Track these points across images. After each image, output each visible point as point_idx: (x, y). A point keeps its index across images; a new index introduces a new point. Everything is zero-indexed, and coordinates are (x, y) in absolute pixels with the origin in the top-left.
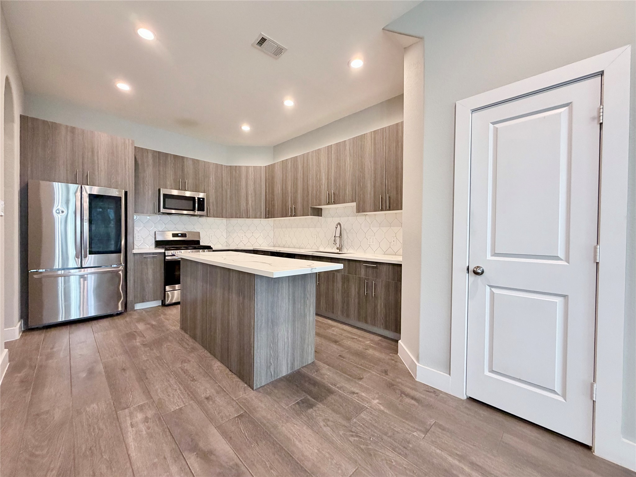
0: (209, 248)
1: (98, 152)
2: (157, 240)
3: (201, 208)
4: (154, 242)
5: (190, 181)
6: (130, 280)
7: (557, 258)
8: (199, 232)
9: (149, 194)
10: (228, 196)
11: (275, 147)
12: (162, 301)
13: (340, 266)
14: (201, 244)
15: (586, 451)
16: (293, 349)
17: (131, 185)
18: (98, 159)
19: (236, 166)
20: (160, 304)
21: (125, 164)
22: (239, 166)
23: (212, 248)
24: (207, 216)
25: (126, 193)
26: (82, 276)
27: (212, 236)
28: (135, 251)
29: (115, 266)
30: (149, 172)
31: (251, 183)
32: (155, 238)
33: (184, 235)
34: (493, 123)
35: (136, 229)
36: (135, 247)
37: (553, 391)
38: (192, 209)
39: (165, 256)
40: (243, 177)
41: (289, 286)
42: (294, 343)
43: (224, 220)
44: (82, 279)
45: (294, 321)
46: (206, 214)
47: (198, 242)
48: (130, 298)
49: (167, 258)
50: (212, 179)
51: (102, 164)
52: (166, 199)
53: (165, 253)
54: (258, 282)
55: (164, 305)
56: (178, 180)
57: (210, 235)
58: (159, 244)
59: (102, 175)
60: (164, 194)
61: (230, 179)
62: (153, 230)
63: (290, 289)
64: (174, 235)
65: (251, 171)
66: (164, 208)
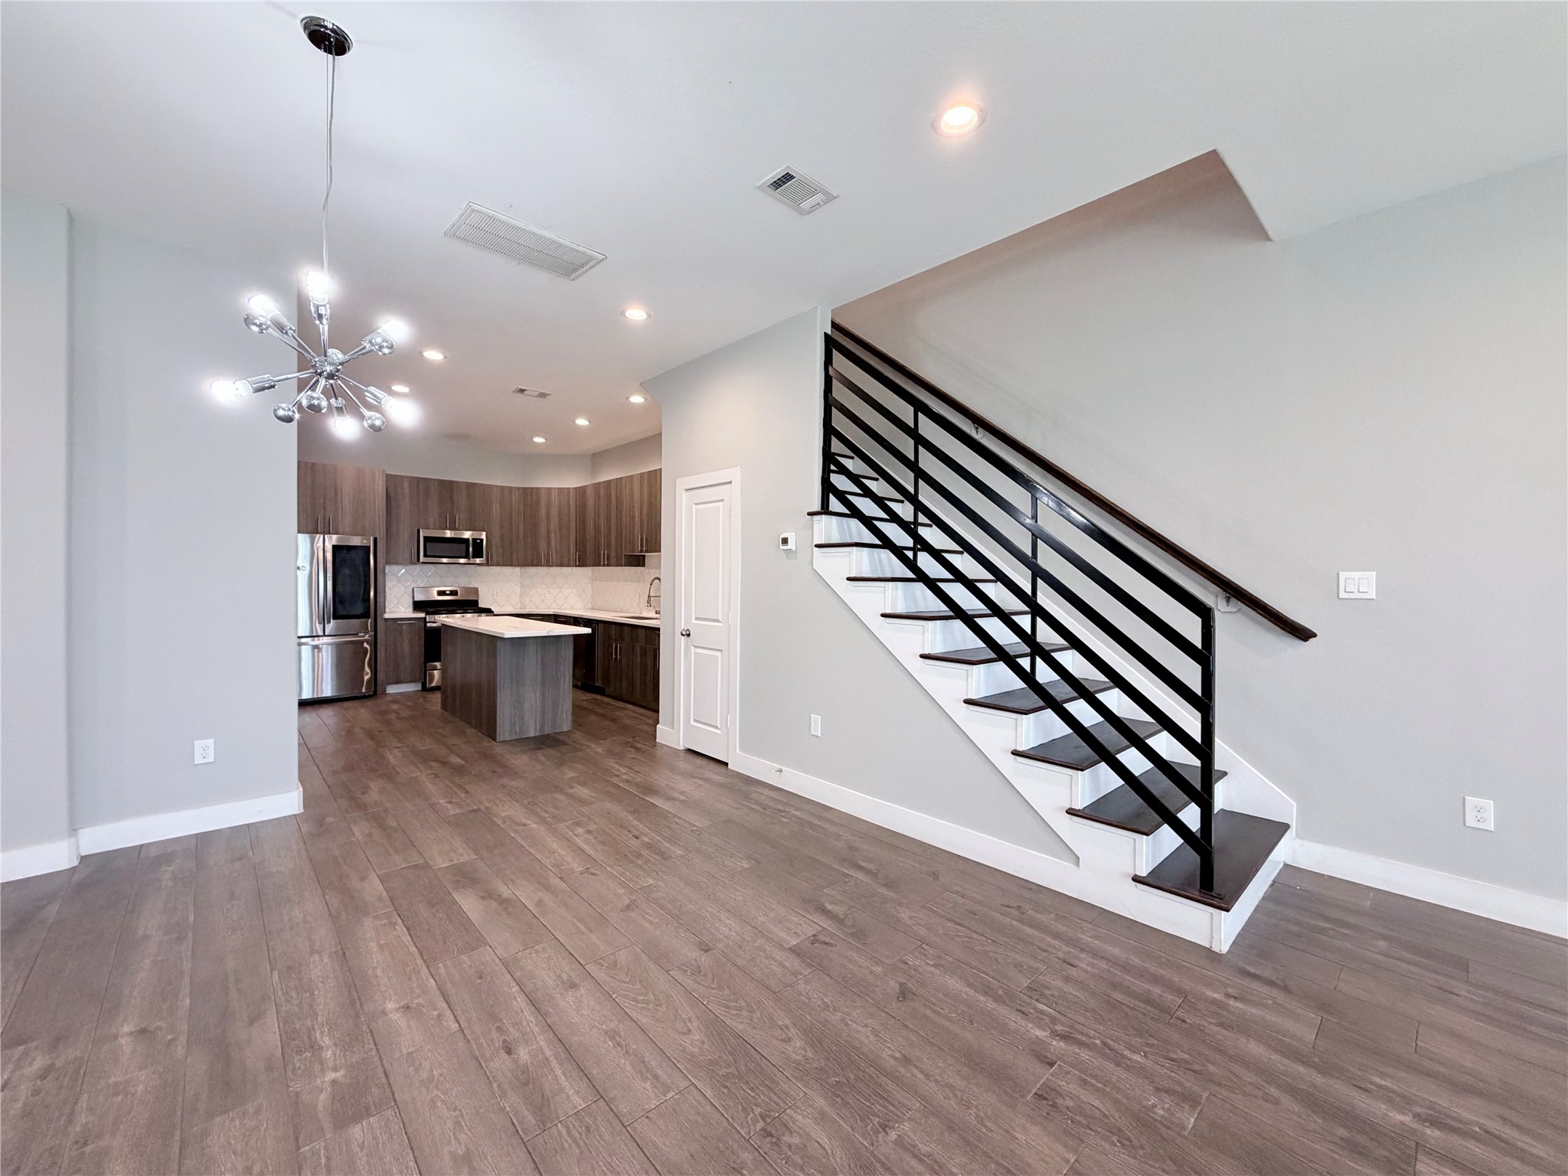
0: (488, 611)
1: (341, 490)
2: (416, 600)
3: (478, 553)
4: (411, 603)
5: (461, 516)
6: (380, 653)
7: (718, 621)
8: (477, 588)
9: (404, 536)
10: (521, 536)
11: (594, 455)
12: (422, 683)
13: (588, 631)
14: (480, 606)
15: (722, 767)
16: (543, 714)
17: (381, 529)
18: (342, 499)
19: (532, 488)
20: (420, 689)
21: (375, 500)
22: (537, 488)
23: (493, 612)
24: (488, 564)
25: (375, 540)
26: (316, 647)
27: (497, 593)
28: (387, 616)
29: (362, 634)
30: (405, 507)
31: (554, 513)
32: (413, 598)
33: (454, 593)
34: (696, 504)
35: (389, 585)
36: (387, 610)
37: (716, 727)
38: (464, 555)
39: (426, 622)
40: (543, 505)
41: (537, 650)
42: (543, 706)
43: (517, 570)
44: (316, 650)
45: (543, 686)
46: (485, 562)
47: (476, 602)
48: (381, 676)
49: (428, 625)
50: (496, 509)
51: (347, 503)
52: (428, 544)
53: (425, 618)
54: (499, 643)
55: (424, 689)
56: (444, 515)
57: (495, 592)
58: (418, 606)
59: (346, 522)
60: (425, 538)
61: (524, 507)
62: (410, 585)
63: (539, 654)
64: (441, 593)
65: (554, 496)
66: (425, 555)
